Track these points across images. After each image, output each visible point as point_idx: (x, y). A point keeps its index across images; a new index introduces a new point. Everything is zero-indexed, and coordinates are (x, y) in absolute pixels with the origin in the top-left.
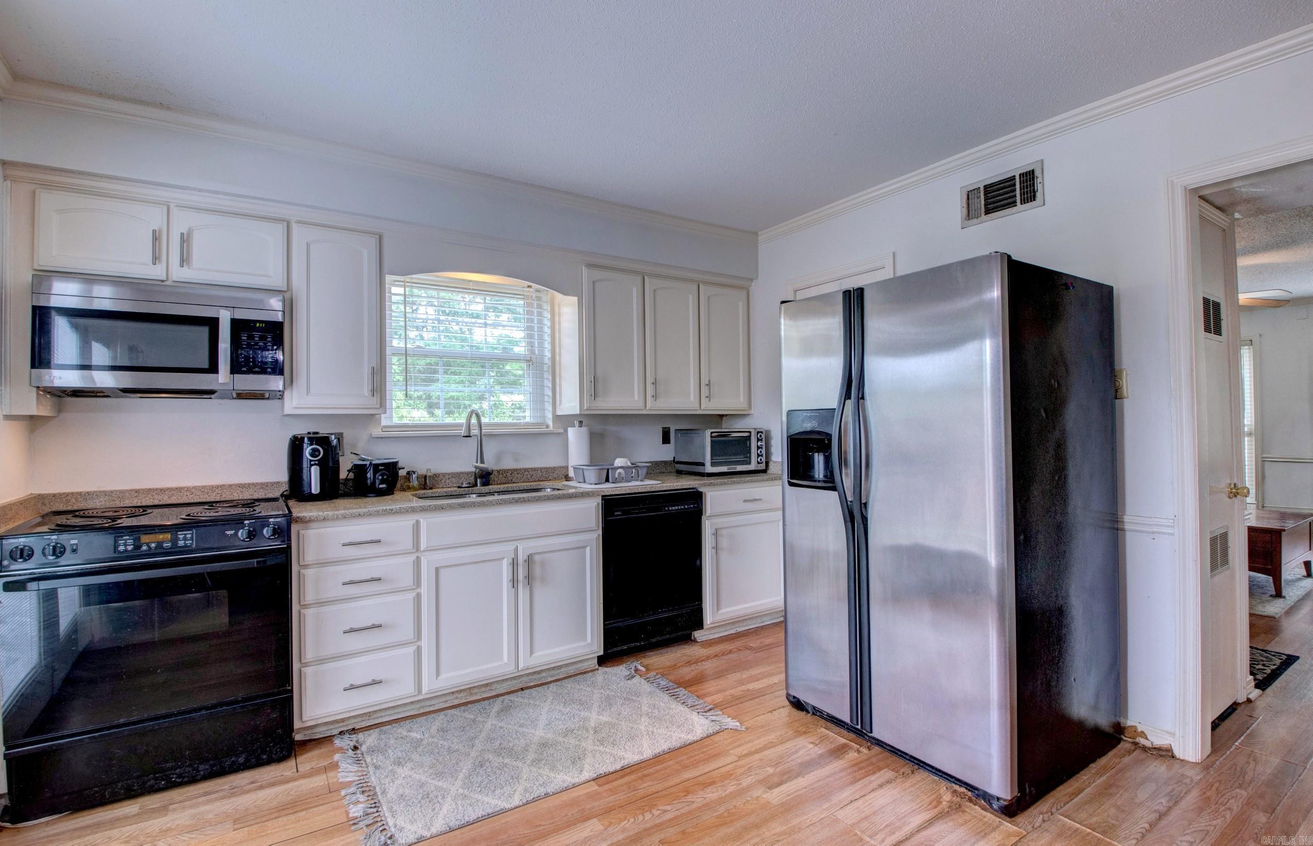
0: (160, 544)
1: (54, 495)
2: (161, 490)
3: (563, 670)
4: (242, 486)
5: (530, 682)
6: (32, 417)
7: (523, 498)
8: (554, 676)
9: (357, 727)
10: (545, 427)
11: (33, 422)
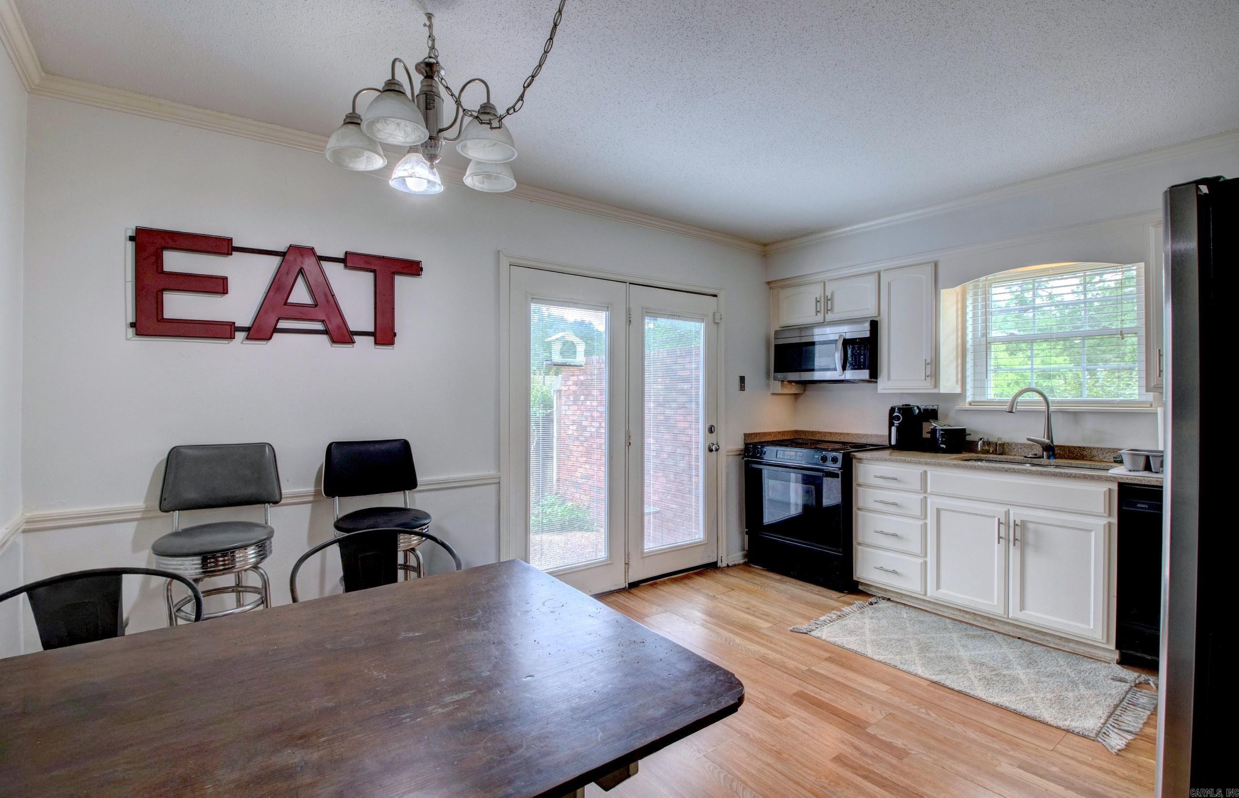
0: (791, 456)
1: (801, 431)
2: (841, 434)
3: (1071, 645)
4: (876, 436)
5: (1031, 638)
6: (795, 394)
7: (1014, 469)
8: (1058, 645)
9: (892, 599)
10: (1149, 406)
11: (796, 396)
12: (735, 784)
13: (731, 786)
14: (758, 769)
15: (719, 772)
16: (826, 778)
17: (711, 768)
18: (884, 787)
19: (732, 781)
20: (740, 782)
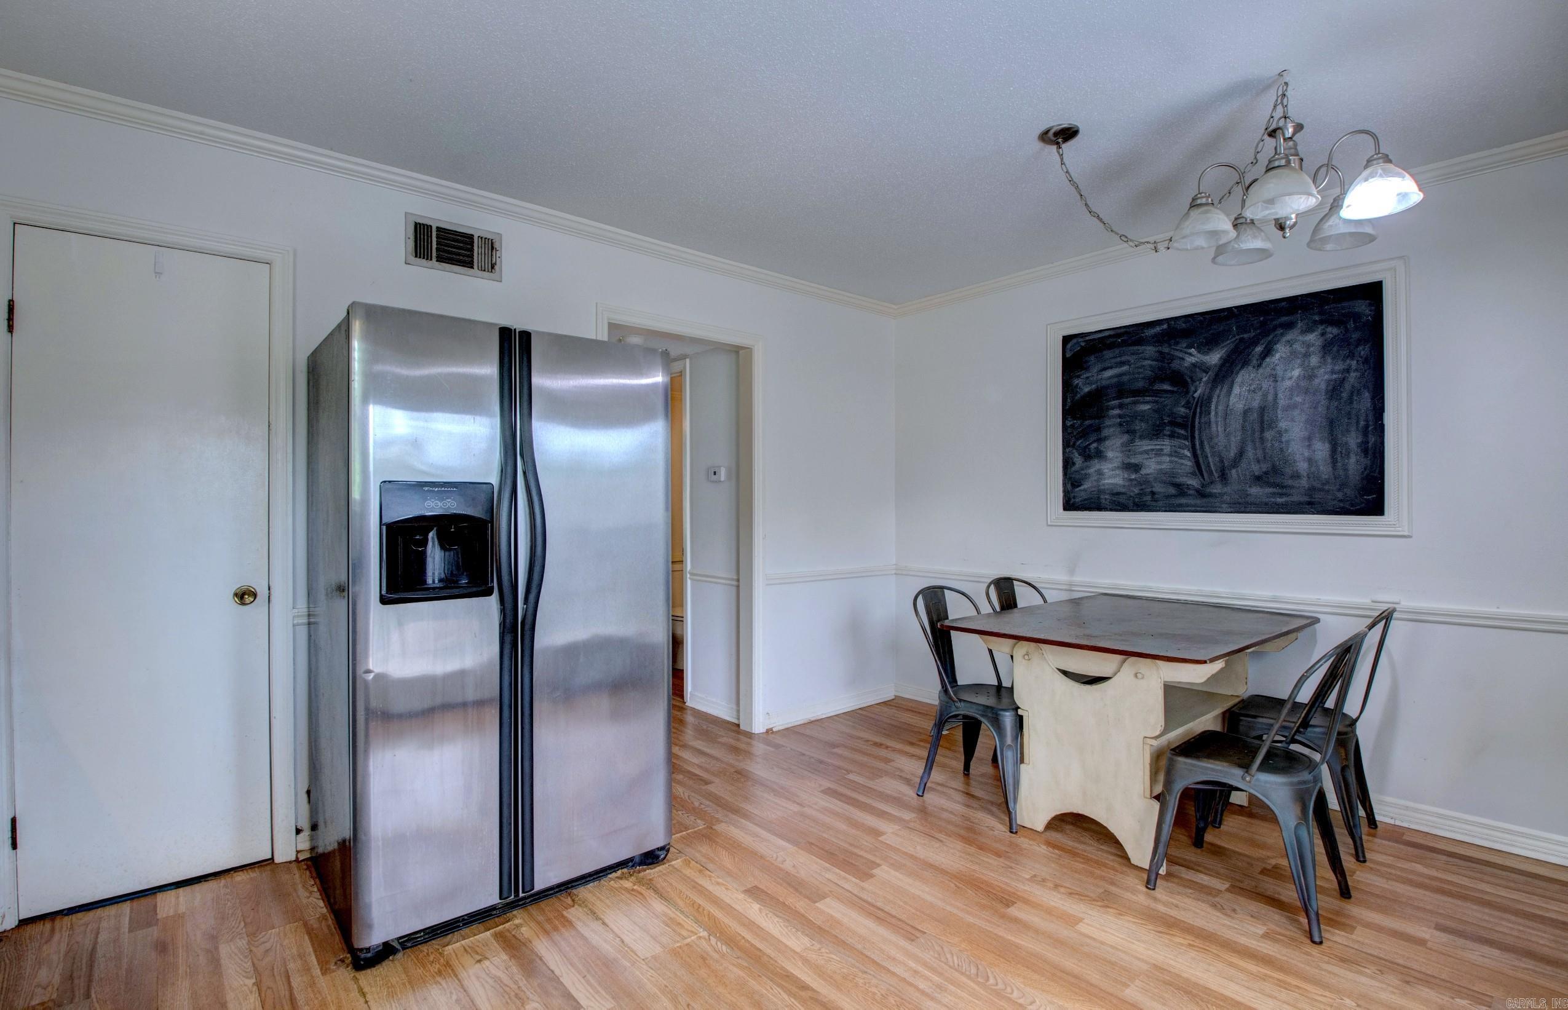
12: (973, 971)
13: (978, 969)
14: (946, 991)
15: (997, 984)
16: (857, 985)
17: (1009, 990)
18: (788, 976)
19: (977, 975)
20: (967, 973)
